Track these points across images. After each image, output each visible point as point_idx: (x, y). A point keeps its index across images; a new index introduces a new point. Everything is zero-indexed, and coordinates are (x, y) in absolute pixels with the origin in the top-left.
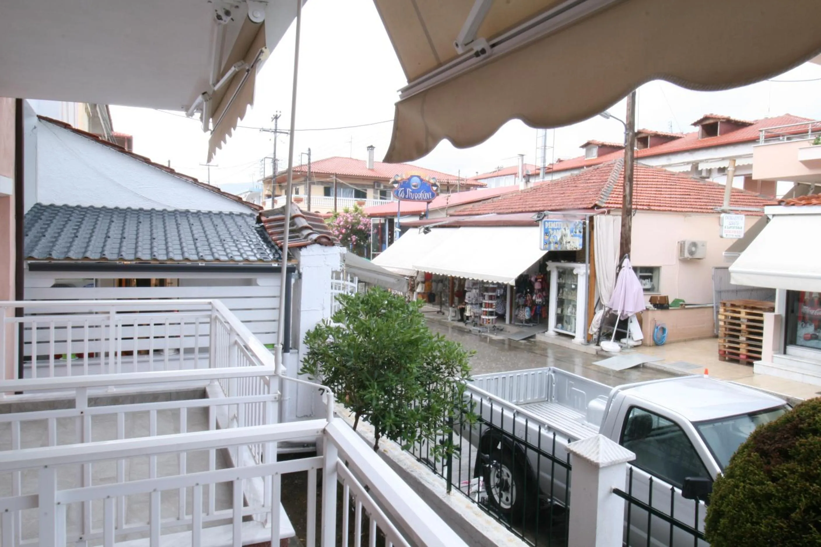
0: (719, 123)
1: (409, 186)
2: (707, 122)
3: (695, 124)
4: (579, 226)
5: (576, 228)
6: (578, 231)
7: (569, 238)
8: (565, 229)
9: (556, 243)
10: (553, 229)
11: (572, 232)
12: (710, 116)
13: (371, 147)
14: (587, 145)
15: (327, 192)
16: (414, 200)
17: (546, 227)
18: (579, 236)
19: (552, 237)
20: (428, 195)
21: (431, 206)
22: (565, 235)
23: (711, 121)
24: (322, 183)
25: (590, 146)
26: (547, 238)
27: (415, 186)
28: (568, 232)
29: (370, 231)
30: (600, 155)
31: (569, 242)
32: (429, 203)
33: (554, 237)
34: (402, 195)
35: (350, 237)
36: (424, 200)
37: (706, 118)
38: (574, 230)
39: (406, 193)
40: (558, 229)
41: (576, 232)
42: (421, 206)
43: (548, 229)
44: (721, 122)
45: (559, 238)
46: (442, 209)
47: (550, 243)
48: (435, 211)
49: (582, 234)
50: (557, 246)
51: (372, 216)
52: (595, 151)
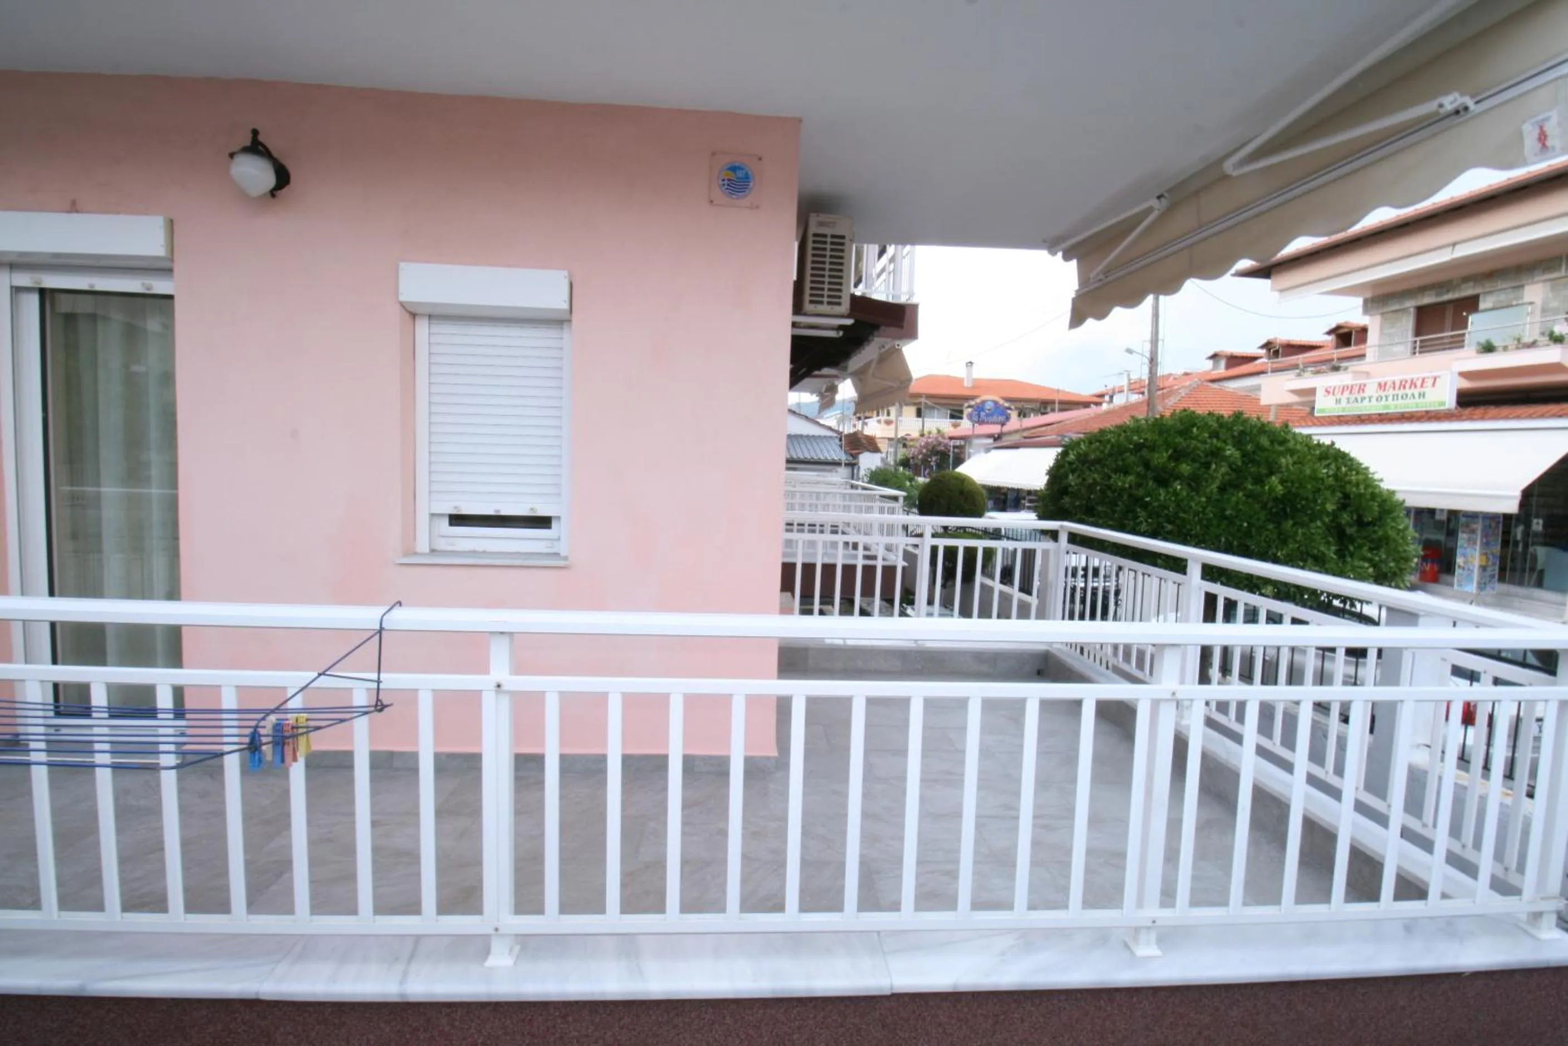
0: (1353, 333)
1: (983, 410)
2: (1342, 331)
3: (1329, 333)
12: (1345, 325)
13: (971, 363)
14: (1215, 357)
15: (919, 414)
16: (988, 423)
20: (1002, 418)
21: (1006, 429)
23: (1346, 330)
24: (914, 404)
25: (1217, 358)
27: (989, 410)
29: (949, 451)
30: (1228, 367)
32: (1003, 424)
34: (976, 419)
35: (931, 458)
36: (997, 423)
37: (1338, 327)
39: (979, 417)
42: (995, 429)
44: (1357, 332)
46: (1016, 431)
48: (1010, 433)
51: (951, 438)
52: (1223, 363)
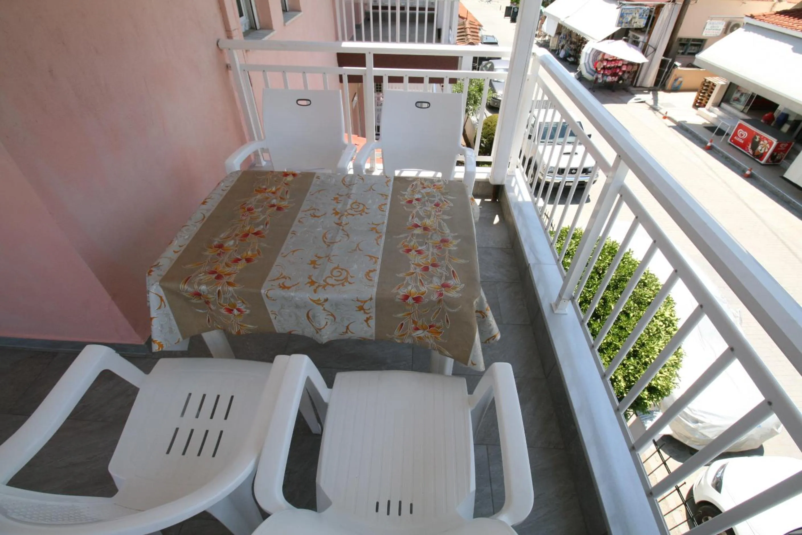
4: (647, 11)
5: (644, 13)
6: (645, 15)
7: (637, 20)
8: (636, 13)
9: (627, 23)
10: (627, 14)
11: (640, 15)
17: (623, 12)
18: (645, 18)
19: (624, 19)
22: (634, 18)
26: (621, 19)
28: (637, 15)
31: (636, 22)
33: (626, 19)
38: (642, 14)
40: (631, 13)
41: (643, 16)
43: (623, 13)
45: (629, 19)
47: (622, 23)
49: (647, 17)
50: (627, 25)
